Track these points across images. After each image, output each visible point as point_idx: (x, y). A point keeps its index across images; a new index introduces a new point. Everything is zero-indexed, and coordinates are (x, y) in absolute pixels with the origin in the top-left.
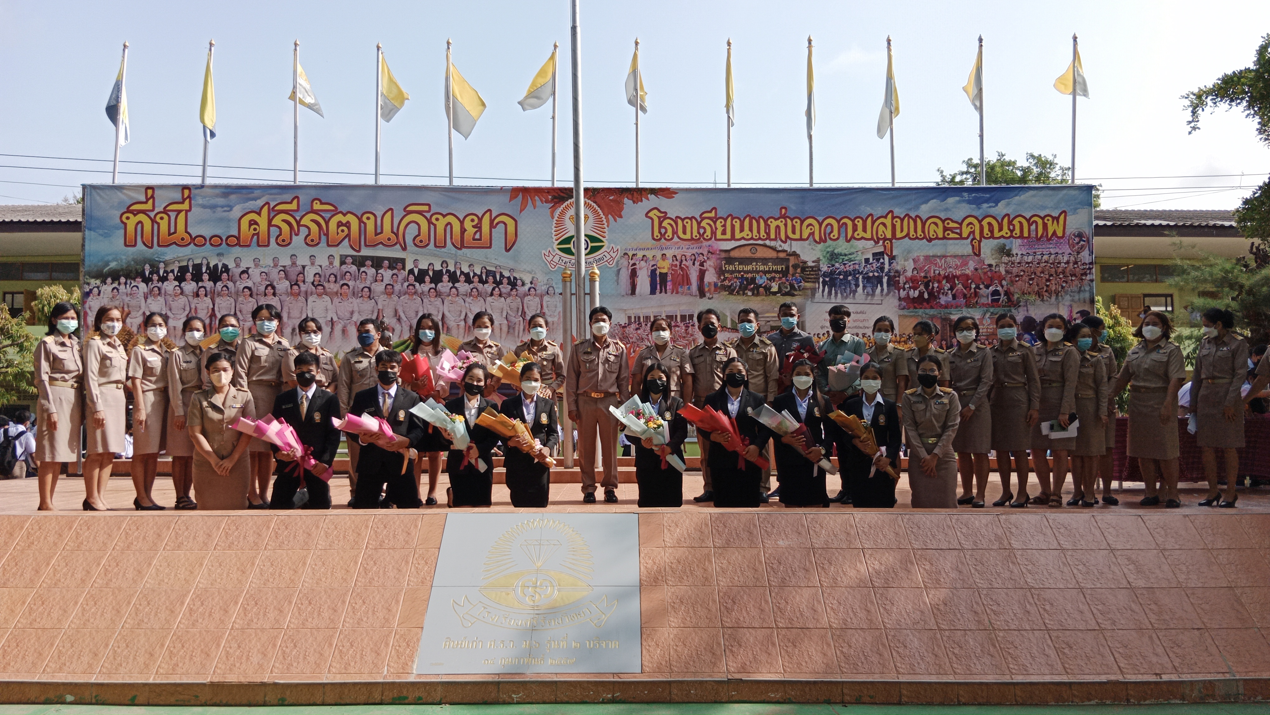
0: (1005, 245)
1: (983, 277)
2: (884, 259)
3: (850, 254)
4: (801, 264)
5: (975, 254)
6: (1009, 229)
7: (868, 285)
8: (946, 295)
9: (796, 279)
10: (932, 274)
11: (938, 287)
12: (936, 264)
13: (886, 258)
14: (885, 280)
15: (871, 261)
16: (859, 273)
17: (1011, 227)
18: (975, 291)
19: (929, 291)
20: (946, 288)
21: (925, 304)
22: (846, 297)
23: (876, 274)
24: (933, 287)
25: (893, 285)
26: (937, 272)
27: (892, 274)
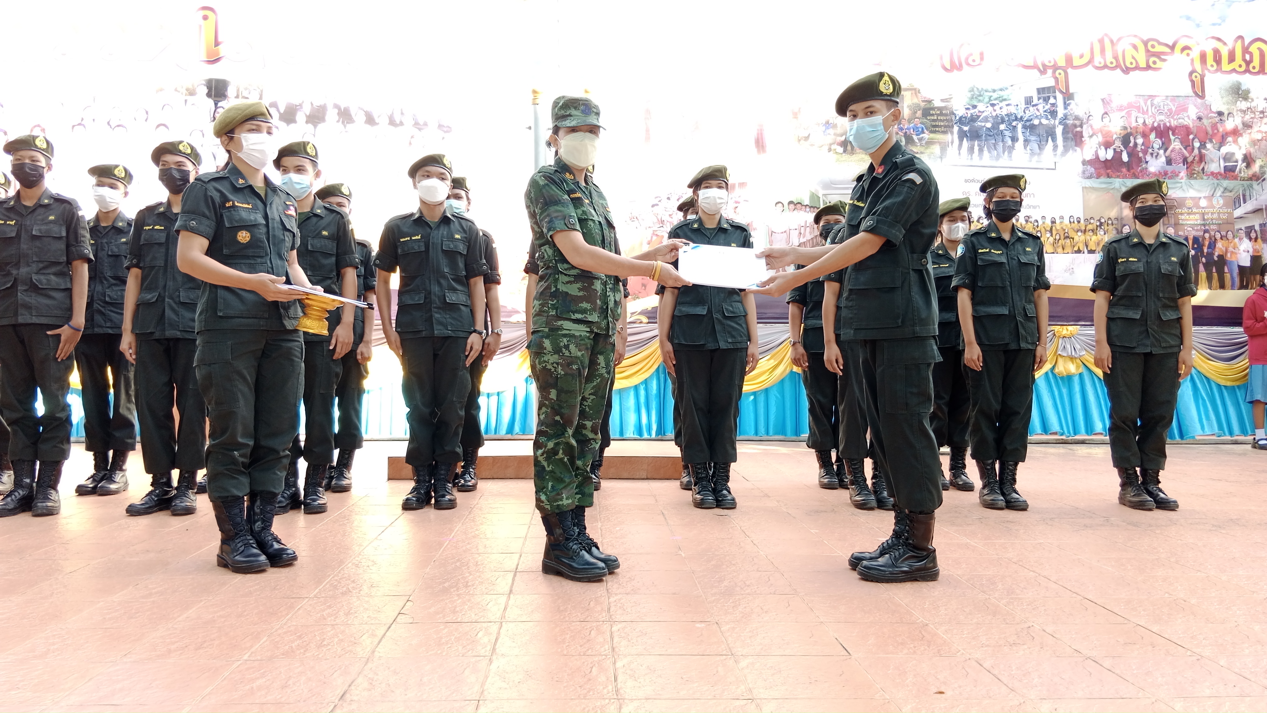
0: (1240, 84)
1: (1210, 132)
2: (1055, 98)
3: (1001, 90)
4: (923, 104)
5: (1197, 95)
6: (1244, 60)
7: (1033, 138)
8: (1156, 157)
9: (915, 129)
10: (1134, 124)
11: (1143, 144)
12: (1138, 108)
13: (1060, 97)
14: (1059, 130)
15: (1035, 101)
16: (1016, 119)
17: (1248, 57)
18: (1200, 152)
19: (1129, 150)
20: (1156, 146)
21: (1124, 170)
22: (998, 157)
23: (1044, 121)
24: (1136, 144)
25: (1072, 139)
26: (1141, 121)
27: (1070, 122)
